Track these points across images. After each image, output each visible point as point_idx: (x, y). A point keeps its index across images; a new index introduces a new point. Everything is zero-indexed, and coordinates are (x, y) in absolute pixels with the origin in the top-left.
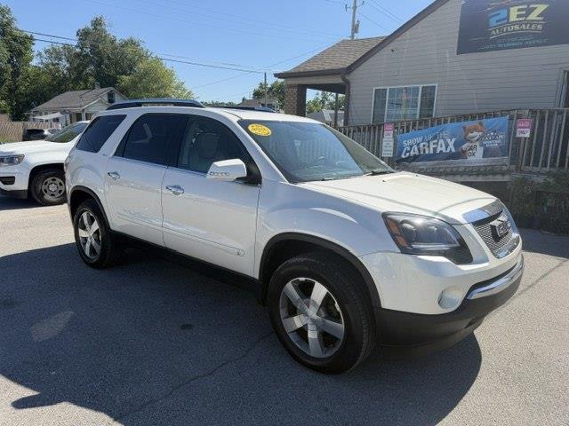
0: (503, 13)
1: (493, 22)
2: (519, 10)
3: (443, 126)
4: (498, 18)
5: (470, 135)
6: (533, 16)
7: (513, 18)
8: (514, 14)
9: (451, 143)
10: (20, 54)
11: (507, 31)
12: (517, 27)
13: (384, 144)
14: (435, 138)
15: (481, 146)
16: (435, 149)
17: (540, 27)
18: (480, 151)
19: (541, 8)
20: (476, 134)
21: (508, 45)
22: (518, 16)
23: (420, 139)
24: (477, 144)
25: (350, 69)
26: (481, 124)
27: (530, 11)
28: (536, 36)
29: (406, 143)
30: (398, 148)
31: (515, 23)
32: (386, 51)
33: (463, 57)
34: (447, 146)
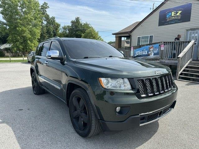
0: (170, 14)
1: (167, 16)
2: (174, 13)
3: (144, 47)
4: (169, 15)
5: (151, 49)
6: (178, 14)
7: (173, 15)
8: (173, 14)
9: (146, 52)
10: (57, 29)
11: (171, 19)
12: (174, 18)
13: (131, 53)
14: (143, 51)
15: (153, 52)
16: (143, 54)
17: (180, 17)
18: (153, 54)
19: (180, 12)
20: (152, 49)
21: (172, 23)
22: (174, 14)
23: (139, 51)
24: (152, 52)
25: (131, 32)
26: (153, 46)
27: (177, 13)
28: (179, 20)
29: (136, 52)
30: (134, 54)
31: (173, 16)
32: (140, 26)
33: (160, 27)
34: (145, 52)
